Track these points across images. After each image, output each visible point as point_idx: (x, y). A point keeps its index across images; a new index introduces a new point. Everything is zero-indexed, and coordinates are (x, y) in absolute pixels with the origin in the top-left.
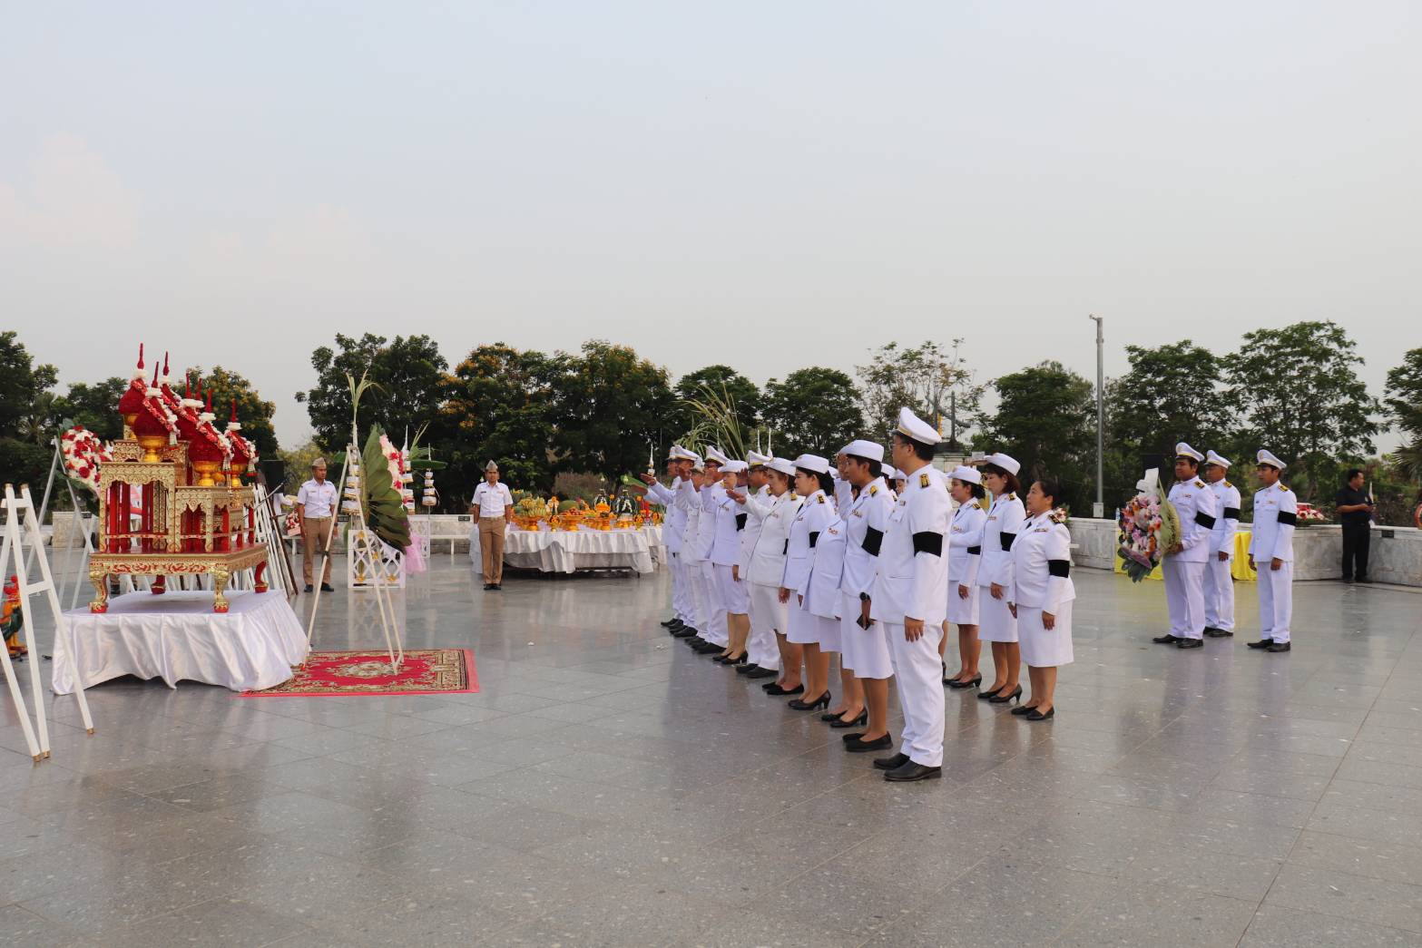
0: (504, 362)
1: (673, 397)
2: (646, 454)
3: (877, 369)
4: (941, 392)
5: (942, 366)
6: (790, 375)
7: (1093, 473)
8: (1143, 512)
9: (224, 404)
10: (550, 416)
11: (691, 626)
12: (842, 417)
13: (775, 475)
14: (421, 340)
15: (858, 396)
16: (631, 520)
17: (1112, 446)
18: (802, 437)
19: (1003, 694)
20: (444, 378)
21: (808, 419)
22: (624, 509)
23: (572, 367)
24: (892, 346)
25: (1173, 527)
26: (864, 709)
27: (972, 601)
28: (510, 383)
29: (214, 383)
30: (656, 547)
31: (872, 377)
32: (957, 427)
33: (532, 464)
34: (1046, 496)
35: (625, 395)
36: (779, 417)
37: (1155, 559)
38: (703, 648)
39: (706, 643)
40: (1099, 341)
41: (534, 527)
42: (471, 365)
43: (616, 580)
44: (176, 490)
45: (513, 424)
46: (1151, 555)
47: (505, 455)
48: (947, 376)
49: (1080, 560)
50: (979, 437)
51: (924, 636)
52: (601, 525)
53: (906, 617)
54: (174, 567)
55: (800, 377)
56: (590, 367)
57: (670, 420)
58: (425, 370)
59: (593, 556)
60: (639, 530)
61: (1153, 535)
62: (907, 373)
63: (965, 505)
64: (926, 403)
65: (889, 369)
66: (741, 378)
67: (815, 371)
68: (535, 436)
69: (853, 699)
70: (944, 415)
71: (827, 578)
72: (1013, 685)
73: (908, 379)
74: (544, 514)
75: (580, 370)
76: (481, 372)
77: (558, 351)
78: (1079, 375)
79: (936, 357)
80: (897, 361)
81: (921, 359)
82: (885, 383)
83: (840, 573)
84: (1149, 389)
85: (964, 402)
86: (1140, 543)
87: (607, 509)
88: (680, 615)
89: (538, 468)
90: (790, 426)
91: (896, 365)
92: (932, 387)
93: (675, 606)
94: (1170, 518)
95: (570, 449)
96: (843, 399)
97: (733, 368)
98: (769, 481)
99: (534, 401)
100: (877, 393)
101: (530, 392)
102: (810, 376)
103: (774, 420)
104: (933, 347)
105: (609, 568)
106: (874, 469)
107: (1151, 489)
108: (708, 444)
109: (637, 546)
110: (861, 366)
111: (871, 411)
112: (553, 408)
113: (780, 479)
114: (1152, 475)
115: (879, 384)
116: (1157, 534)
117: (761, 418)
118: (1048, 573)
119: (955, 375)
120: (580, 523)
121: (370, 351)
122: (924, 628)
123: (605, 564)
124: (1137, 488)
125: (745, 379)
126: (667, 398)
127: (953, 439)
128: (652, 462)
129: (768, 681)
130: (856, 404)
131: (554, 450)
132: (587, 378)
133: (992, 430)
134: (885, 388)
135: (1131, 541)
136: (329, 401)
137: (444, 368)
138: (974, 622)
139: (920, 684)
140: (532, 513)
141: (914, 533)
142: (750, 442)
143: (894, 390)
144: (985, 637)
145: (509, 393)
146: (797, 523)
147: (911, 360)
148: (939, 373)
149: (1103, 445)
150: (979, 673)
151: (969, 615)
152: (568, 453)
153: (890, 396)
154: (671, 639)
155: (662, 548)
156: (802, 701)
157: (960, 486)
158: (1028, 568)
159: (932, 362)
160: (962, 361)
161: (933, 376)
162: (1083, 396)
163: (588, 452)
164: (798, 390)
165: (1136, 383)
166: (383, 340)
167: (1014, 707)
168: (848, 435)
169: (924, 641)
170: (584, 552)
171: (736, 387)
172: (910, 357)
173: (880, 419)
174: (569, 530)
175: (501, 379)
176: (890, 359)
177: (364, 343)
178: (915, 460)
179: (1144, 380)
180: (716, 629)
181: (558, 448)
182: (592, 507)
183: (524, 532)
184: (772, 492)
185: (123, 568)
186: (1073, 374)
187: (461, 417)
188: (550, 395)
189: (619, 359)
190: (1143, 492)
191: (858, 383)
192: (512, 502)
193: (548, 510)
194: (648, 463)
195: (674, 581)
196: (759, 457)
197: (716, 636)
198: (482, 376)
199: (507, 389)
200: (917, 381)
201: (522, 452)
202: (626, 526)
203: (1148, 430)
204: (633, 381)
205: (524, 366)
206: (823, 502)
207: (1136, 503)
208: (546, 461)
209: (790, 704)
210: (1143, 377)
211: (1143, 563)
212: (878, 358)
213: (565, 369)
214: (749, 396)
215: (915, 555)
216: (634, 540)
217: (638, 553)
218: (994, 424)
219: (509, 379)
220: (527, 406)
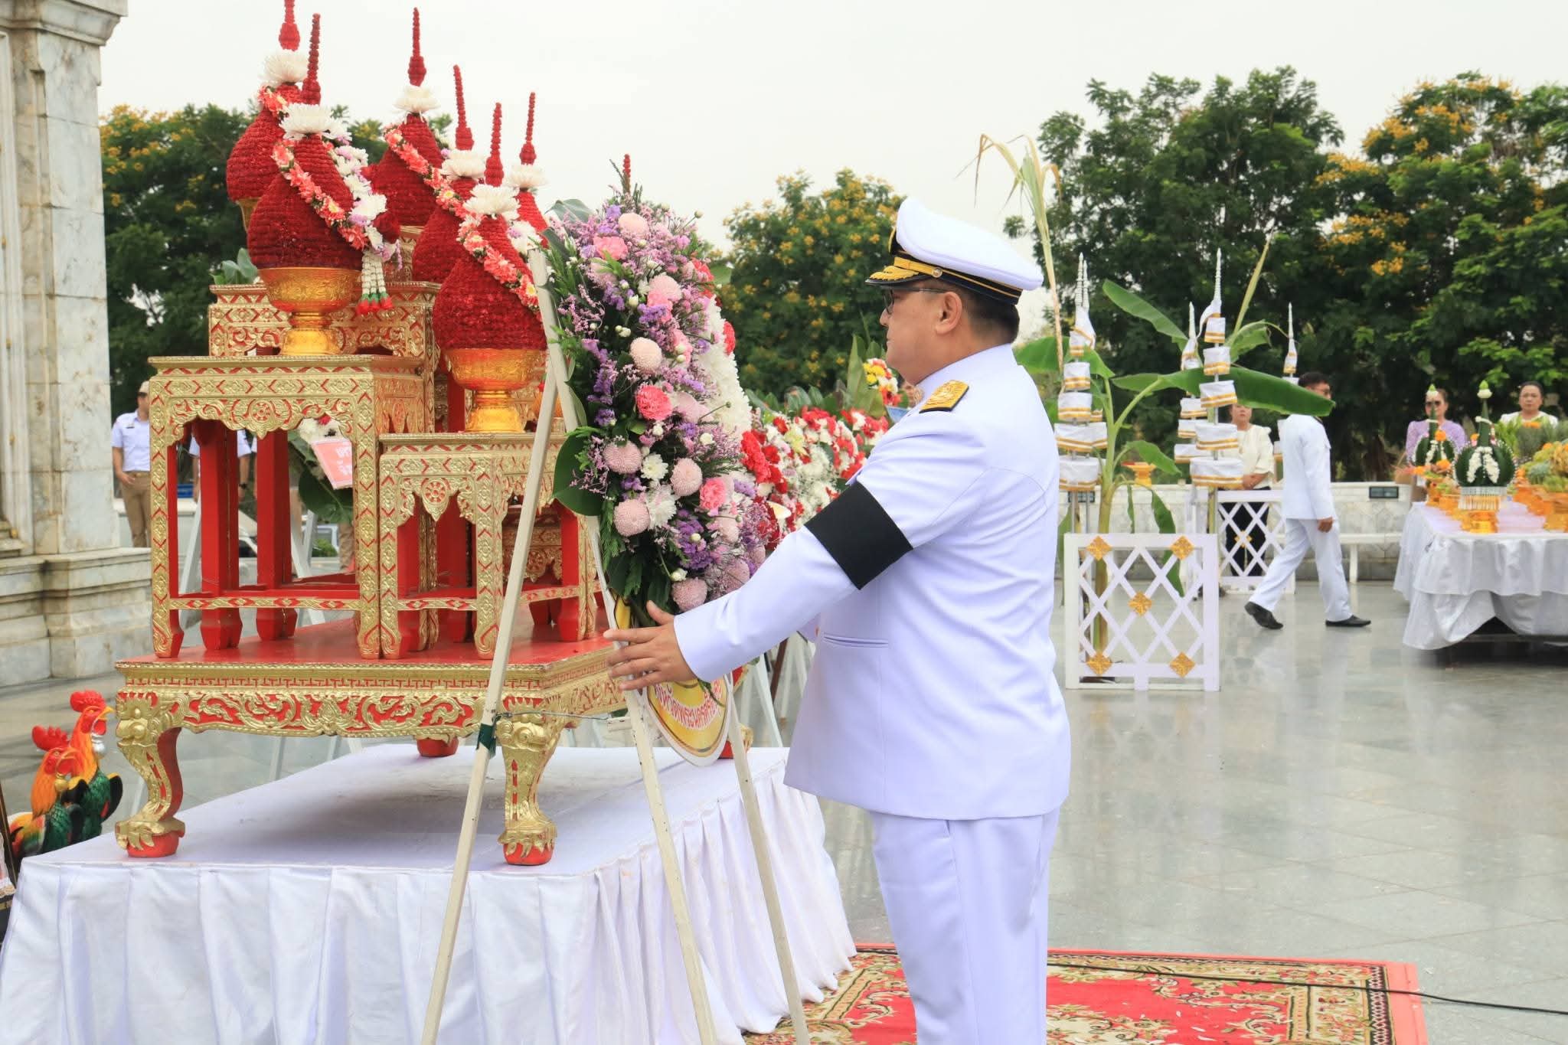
0: (1480, 116)
9: (857, 247)
14: (1277, 79)
20: (1334, 166)
28: (1495, 166)
29: (837, 205)
33: (1549, 352)
42: (1399, 132)
44: (381, 448)
45: (1496, 259)
47: (1480, 333)
54: (372, 707)
58: (1285, 149)
76: (1422, 145)
99: (1555, 204)
101: (1545, 183)
121: (1163, 114)
136: (1078, 229)
137: (1334, 139)
145: (1491, 185)
166: (1192, 88)
175: (1470, 157)
177: (1150, 97)
185: (216, 710)
187: (1376, 250)
198: (1426, 154)
199: (1486, 180)
201: (1524, 327)
205: (1533, 124)
219: (1493, 155)
220: (1536, 216)
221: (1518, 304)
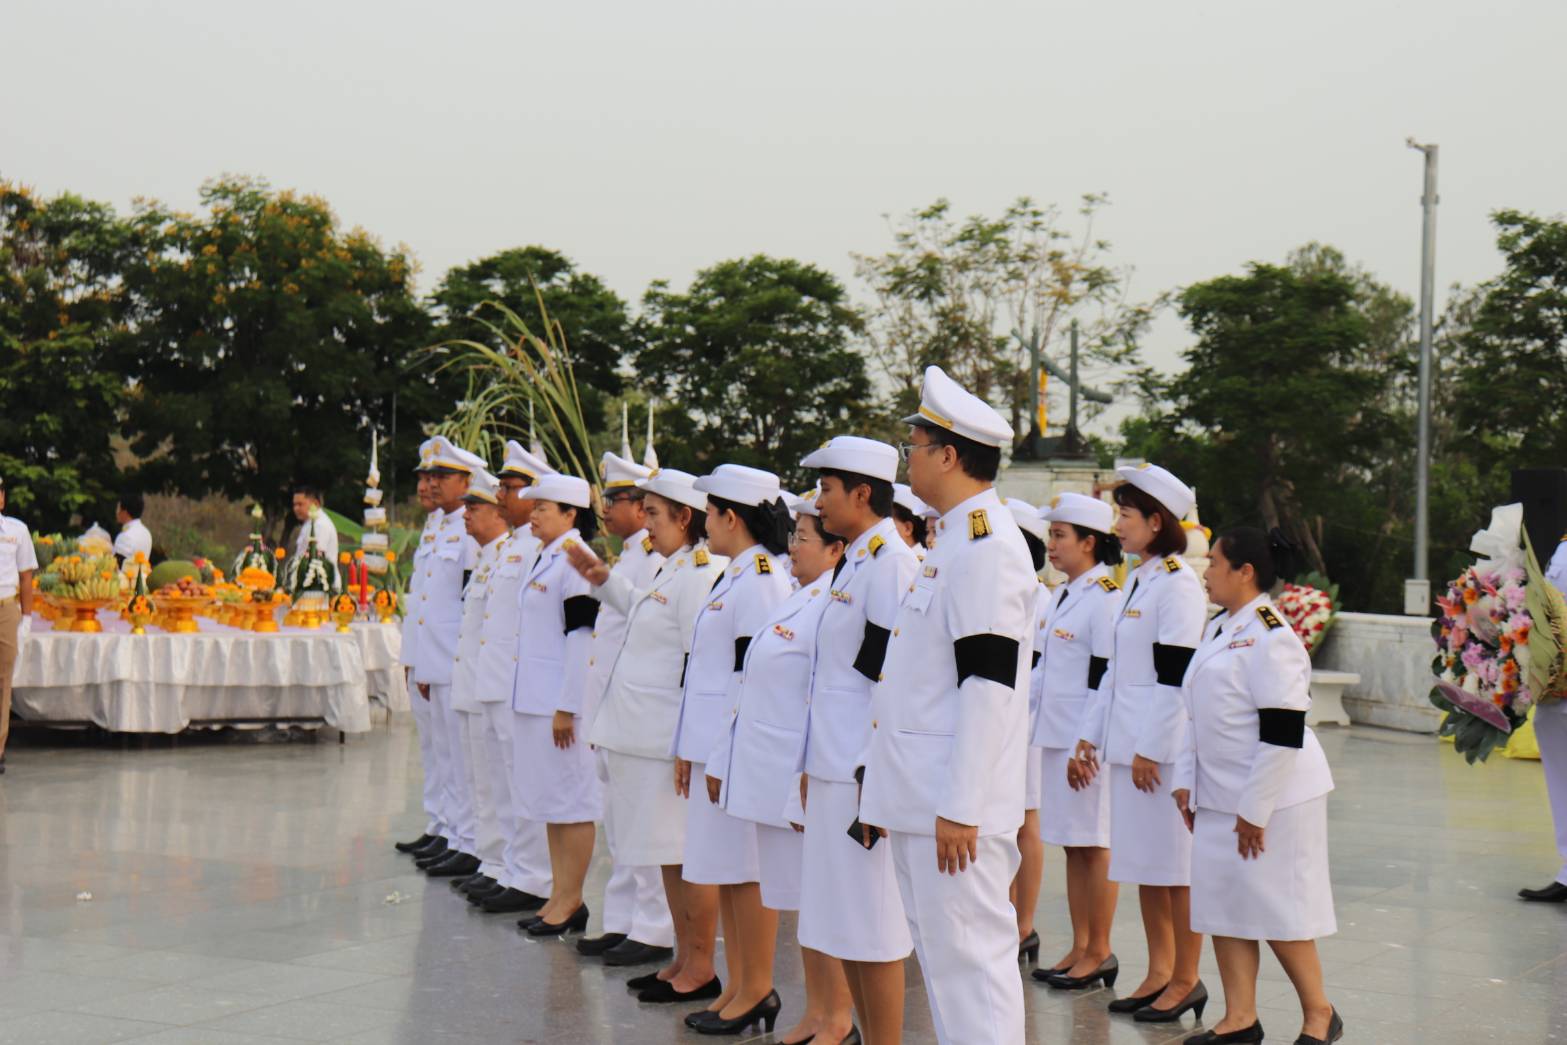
1: (422, 319)
2: (355, 454)
3: (902, 263)
4: (1050, 319)
5: (1055, 257)
6: (702, 275)
7: (1407, 511)
8: (1488, 603)
10: (121, 358)
11: (466, 849)
12: (822, 374)
13: (662, 510)
15: (858, 326)
16: (325, 607)
17: (1454, 447)
18: (726, 419)
19: (1164, 1004)
21: (742, 377)
22: (308, 582)
23: (176, 239)
24: (938, 210)
25: (1557, 636)
26: (854, 1031)
27: (1097, 793)
28: (18, 275)
30: (383, 672)
31: (892, 280)
32: (1082, 404)
33: (74, 473)
34: (1236, 566)
35: (309, 312)
36: (675, 371)
37: (1517, 709)
38: (493, 900)
39: (501, 888)
40: (1429, 199)
41: (88, 624)
43: (288, 749)
45: (21, 373)
46: (1508, 700)
48: (1066, 281)
49: (1362, 712)
50: (1140, 424)
51: (978, 862)
52: (253, 619)
53: (941, 820)
55: (723, 279)
56: (223, 241)
57: (414, 375)
59: (236, 691)
60: (345, 631)
61: (1511, 656)
62: (972, 274)
63: (1082, 581)
64: (1014, 343)
65: (930, 263)
66: (586, 277)
67: (760, 265)
68: (81, 404)
69: (830, 1009)
70: (1053, 374)
71: (769, 737)
72: (1188, 983)
73: (976, 285)
74: (115, 594)
75: (197, 249)
77: (141, 200)
78: (1381, 280)
79: (1041, 237)
80: (950, 244)
81: (1005, 241)
82: (922, 296)
83: (803, 727)
84: (1545, 312)
85: (1105, 342)
86: (1482, 674)
87: (268, 583)
88: (440, 825)
89: (89, 482)
90: (699, 393)
91: (948, 254)
92: (1029, 304)
93: (428, 806)
94: (1550, 617)
95: (170, 438)
96: (822, 330)
97: (566, 254)
98: (649, 521)
99: (81, 320)
100: (902, 319)
101: (69, 297)
102: (746, 276)
103: (661, 378)
104: (1035, 214)
105: (272, 721)
106: (880, 499)
107: (1505, 552)
108: (511, 435)
109: (337, 668)
110: (866, 254)
111: (887, 360)
112: (127, 337)
113: (673, 517)
114: (1508, 519)
115: (908, 297)
116: (1521, 653)
117: (633, 372)
118: (1258, 736)
119: (1085, 280)
120: (201, 613)
122: (979, 845)
123: (262, 710)
124: (1474, 547)
125: (595, 281)
126: (410, 323)
127: (1072, 431)
128: (375, 474)
129: (642, 971)
130: (853, 343)
131: (132, 440)
132: (211, 268)
133: (1168, 407)
134: (920, 309)
135: (1460, 670)
138: (1103, 840)
139: (969, 967)
140: (83, 591)
141: (957, 637)
142: (603, 427)
143: (943, 314)
144: (1125, 876)
146: (709, 615)
147: (984, 244)
148: (1047, 273)
149: (1431, 446)
150: (1112, 957)
151: (1092, 828)
152: (165, 448)
153: (932, 326)
154: (420, 881)
155: (396, 672)
156: (716, 1014)
157: (1071, 538)
158: (1219, 728)
159: (1031, 248)
160: (1101, 246)
161: (1032, 281)
162: (1391, 328)
163: (217, 444)
164: (720, 308)
165: (1514, 300)
167: (1189, 1034)
168: (834, 415)
169: (977, 873)
170: (211, 682)
171: (574, 299)
172: (982, 236)
173: (908, 379)
174: (175, 630)
176: (933, 240)
178: (959, 479)
179: (1533, 292)
180: (523, 855)
181: (140, 434)
182: (230, 576)
183: (65, 635)
184: (655, 545)
186: (1366, 276)
188: (121, 307)
189: (290, 224)
190: (1487, 558)
191: (858, 295)
192: (35, 565)
193: (124, 584)
194: (366, 475)
195: (428, 745)
196: (626, 467)
197: (524, 871)
200: (996, 292)
201: (48, 444)
202: (313, 621)
203: (1538, 409)
204: (325, 280)
205: (54, 233)
206: (768, 572)
207: (1471, 584)
208: (111, 465)
209: (688, 1022)
210: (1532, 285)
211: (1487, 720)
212: (906, 237)
213: (158, 245)
214: (604, 320)
215: (959, 684)
216: (332, 654)
217: (340, 686)
218: (1173, 393)
219: (14, 263)
220: (60, 331)
221: (44, 422)
